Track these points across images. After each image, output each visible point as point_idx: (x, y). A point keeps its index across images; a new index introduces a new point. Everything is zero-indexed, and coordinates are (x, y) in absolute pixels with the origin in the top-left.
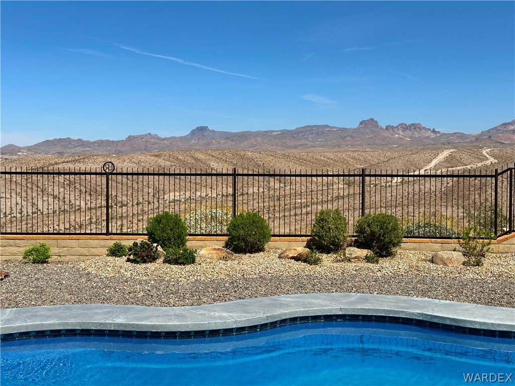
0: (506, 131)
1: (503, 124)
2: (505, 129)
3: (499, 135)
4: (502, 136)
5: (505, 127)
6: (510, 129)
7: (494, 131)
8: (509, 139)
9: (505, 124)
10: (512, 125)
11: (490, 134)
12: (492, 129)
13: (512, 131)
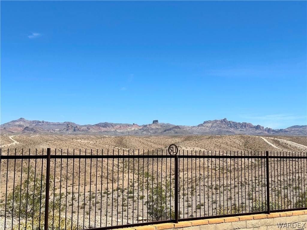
0: (15, 125)
1: (13, 121)
2: (13, 124)
3: (10, 127)
4: (12, 128)
5: (13, 123)
6: (17, 124)
7: (7, 125)
8: (16, 130)
9: (14, 121)
10: (18, 122)
11: (5, 127)
12: (6, 124)
13: (17, 125)
